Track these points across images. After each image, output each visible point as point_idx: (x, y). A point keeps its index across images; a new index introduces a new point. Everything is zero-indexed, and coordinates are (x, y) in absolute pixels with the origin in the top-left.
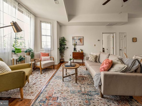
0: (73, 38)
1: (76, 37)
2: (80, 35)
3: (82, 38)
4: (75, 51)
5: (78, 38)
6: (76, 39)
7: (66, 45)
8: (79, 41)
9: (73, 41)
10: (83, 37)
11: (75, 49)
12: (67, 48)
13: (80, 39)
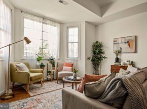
0: (114, 41)
1: (120, 39)
2: (130, 33)
3: (133, 38)
4: (118, 64)
5: (123, 40)
6: (120, 42)
7: (103, 53)
8: (127, 45)
9: (115, 45)
10: (136, 37)
11: (117, 60)
12: (105, 58)
13: (128, 42)
